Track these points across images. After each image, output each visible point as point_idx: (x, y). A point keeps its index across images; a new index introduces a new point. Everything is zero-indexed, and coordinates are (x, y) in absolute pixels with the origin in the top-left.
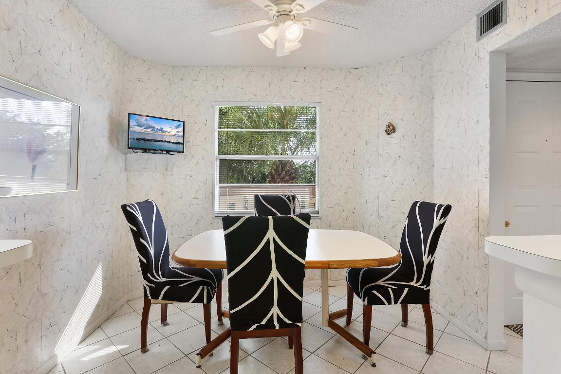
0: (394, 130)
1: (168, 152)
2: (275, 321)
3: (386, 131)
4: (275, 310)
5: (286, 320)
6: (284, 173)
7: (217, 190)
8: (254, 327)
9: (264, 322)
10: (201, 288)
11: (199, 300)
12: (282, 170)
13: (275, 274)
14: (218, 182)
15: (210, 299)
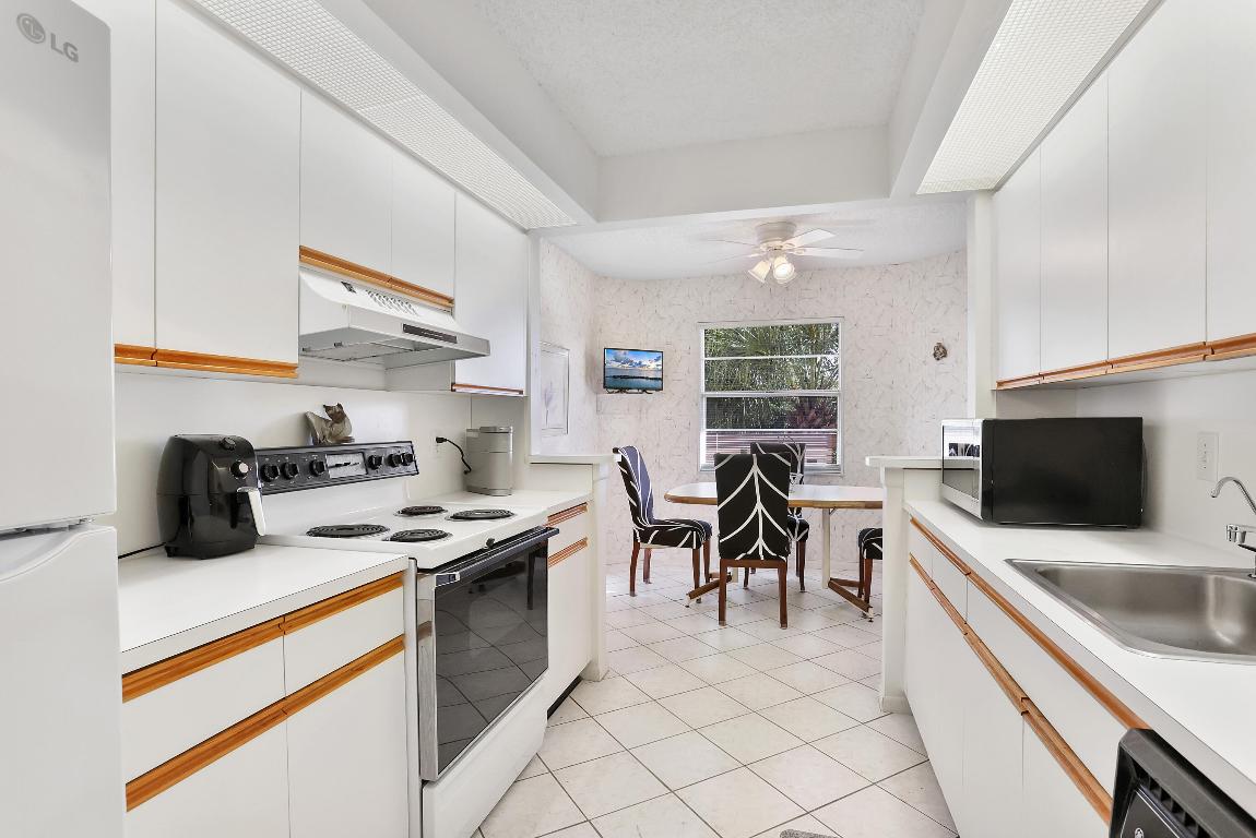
0: (945, 354)
1: (644, 390)
2: (761, 553)
3: (935, 355)
4: (760, 542)
5: (770, 552)
6: (812, 413)
7: (703, 436)
8: (741, 556)
9: (750, 552)
10: (690, 533)
11: (688, 544)
12: (811, 408)
13: (759, 507)
14: (705, 426)
15: (699, 545)
